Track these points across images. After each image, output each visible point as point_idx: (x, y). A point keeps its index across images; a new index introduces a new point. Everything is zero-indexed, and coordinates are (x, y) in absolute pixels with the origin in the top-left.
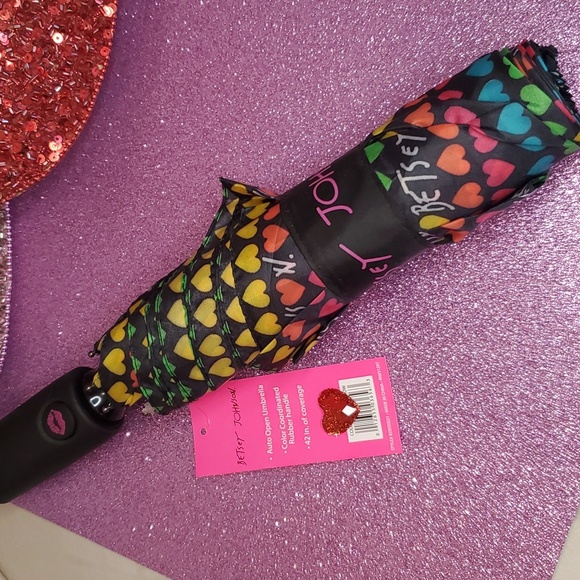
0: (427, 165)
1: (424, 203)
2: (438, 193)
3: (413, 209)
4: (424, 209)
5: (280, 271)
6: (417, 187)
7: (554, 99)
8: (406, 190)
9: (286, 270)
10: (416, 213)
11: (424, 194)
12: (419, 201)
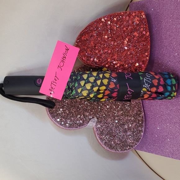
0: (150, 80)
1: (146, 86)
2: (149, 86)
4: (145, 87)
5: (113, 80)
6: (147, 82)
7: (176, 83)
8: (144, 82)
9: (114, 81)
10: (144, 86)
11: (147, 84)
12: (146, 85)
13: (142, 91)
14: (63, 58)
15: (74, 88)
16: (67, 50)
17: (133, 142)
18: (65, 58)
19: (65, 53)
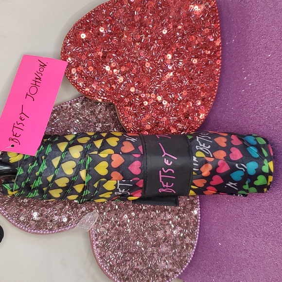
0: (210, 138)
1: (202, 147)
2: (209, 147)
3: (197, 147)
4: (201, 149)
6: (202, 141)
10: (197, 149)
11: (204, 144)
12: (201, 145)
13: (195, 159)
14: (36, 80)
15: (43, 157)
16: (43, 66)
17: (170, 267)
18: (40, 79)
19: (39, 72)
